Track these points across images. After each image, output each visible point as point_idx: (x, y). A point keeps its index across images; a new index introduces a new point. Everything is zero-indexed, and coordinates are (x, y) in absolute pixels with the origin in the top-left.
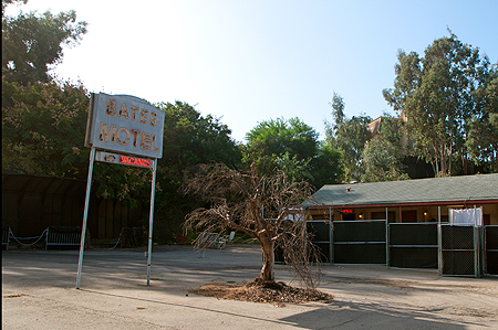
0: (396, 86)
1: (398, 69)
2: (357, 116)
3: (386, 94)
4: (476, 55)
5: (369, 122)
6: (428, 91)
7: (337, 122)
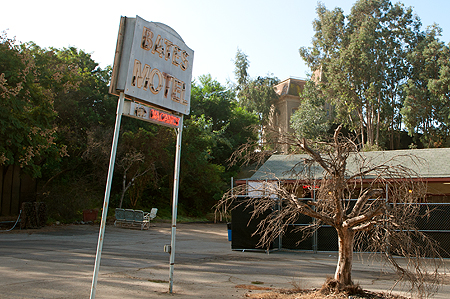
0: (315, 44)
1: (319, 26)
2: (263, 76)
3: (303, 53)
4: (409, 15)
5: (276, 83)
6: (357, 52)
7: (240, 82)
